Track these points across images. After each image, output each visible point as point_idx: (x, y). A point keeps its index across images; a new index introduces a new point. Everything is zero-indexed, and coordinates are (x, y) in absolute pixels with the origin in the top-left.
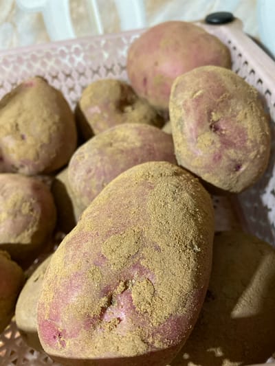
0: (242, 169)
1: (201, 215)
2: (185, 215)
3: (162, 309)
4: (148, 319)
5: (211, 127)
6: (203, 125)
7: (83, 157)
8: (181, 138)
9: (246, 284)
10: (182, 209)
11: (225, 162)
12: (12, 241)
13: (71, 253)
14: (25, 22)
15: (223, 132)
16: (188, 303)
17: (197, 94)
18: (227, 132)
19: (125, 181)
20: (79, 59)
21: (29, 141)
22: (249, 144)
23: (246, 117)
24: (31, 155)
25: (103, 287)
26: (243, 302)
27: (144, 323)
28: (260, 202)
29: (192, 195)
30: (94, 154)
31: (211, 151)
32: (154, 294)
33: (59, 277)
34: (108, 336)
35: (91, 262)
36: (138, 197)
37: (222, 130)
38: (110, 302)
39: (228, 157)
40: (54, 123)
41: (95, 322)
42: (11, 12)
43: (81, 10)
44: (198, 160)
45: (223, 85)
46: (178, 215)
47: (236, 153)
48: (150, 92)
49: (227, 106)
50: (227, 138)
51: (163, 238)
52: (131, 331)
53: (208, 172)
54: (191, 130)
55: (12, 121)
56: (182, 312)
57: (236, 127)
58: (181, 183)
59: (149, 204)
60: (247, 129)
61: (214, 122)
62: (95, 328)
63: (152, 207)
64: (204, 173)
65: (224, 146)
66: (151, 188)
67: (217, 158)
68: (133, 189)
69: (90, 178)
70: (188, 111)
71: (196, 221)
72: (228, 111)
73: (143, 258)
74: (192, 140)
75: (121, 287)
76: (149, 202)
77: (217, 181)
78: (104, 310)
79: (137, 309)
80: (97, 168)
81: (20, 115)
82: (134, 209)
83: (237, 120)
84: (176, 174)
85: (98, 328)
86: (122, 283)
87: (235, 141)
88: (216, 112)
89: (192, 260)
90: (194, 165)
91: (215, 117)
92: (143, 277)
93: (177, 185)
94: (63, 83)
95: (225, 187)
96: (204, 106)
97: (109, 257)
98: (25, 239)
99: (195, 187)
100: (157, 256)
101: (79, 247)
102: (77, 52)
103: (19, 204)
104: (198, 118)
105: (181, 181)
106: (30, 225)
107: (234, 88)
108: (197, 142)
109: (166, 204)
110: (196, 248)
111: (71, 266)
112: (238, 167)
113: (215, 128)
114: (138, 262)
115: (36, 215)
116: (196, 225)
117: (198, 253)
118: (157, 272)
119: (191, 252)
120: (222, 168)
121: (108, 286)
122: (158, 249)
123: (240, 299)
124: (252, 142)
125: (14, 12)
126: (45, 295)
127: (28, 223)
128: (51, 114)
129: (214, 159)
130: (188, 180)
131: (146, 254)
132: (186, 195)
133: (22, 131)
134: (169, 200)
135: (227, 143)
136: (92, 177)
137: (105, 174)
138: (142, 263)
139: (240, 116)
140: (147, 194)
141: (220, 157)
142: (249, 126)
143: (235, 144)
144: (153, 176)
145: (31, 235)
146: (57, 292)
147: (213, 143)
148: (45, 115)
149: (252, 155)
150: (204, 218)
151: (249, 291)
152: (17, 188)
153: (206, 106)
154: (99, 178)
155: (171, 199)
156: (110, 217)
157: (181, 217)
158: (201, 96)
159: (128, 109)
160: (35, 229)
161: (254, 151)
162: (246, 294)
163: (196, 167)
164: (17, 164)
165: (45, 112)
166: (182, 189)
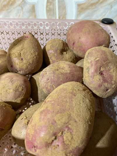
0: (109, 91)
1: (92, 109)
2: (87, 109)
3: (74, 144)
4: (68, 147)
5: (100, 73)
6: (97, 72)
7: (46, 73)
8: (87, 75)
9: (103, 135)
10: (86, 107)
11: (103, 87)
12: (13, 101)
13: (42, 117)
14: (27, 7)
15: (104, 76)
16: (84, 143)
17: (97, 59)
18: (106, 76)
19: (64, 90)
20: (47, 28)
21: (24, 61)
22: (113, 82)
23: (114, 71)
24: (24, 67)
25: (54, 133)
26: (101, 142)
27: (67, 148)
28: (112, 101)
29: (89, 100)
30: (51, 73)
31: (98, 83)
32: (72, 138)
33: (37, 126)
34: (53, 151)
35: (50, 122)
36: (70, 99)
37: (104, 75)
38: (56, 139)
39: (104, 86)
40: (35, 56)
41: (49, 145)
42: (22, 2)
43: (51, 6)
44: (93, 85)
45: (107, 57)
46: (84, 109)
47: (108, 85)
48: (75, 48)
49: (108, 66)
50: (105, 78)
51: (78, 118)
52: (62, 151)
53: (96, 90)
54: (92, 73)
55: (19, 52)
56: (81, 146)
57: (110, 75)
58: (86, 94)
59: (74, 103)
60: (113, 76)
61: (101, 71)
62: (49, 147)
63: (75, 104)
64: (94, 90)
65: (104, 81)
66: (75, 96)
67: (100, 86)
68: (68, 95)
69: (48, 82)
70: (92, 65)
71: (90, 112)
72: (107, 68)
73: (70, 124)
74: (91, 77)
75: (60, 134)
76: (74, 102)
77: (98, 94)
78: (53, 141)
79: (65, 143)
80: (51, 79)
81: (22, 50)
82: (68, 104)
83: (110, 72)
84: (84, 90)
85: (50, 147)
86: (61, 132)
87: (108, 80)
88: (103, 68)
89: (87, 127)
90: (91, 86)
91: (102, 69)
92: (69, 131)
93: (85, 95)
94: (39, 36)
95: (101, 96)
96: (99, 65)
97: (57, 122)
98: (18, 101)
99: (91, 97)
100: (75, 124)
101: (46, 115)
102: (47, 25)
103: (18, 87)
104: (95, 69)
105: (85, 93)
106: (21, 96)
107: (111, 59)
108: (94, 78)
109: (80, 103)
110: (89, 123)
111: (42, 122)
112: (107, 90)
113: (101, 74)
114: (68, 126)
115: (24, 92)
116: (90, 114)
117: (90, 125)
118: (74, 130)
119: (87, 124)
120: (101, 90)
121: (56, 133)
122: (76, 121)
123: (100, 141)
124: (114, 81)
125: (23, 3)
126: (30, 131)
127: (20, 95)
128: (34, 51)
129: (99, 86)
130: (88, 93)
131: (71, 123)
132: (87, 100)
133: (22, 57)
134: (81, 102)
135: (105, 81)
136: (49, 82)
137: (54, 82)
138: (70, 126)
139: (112, 71)
140: (73, 98)
141: (101, 86)
142: (115, 75)
143: (108, 81)
144: (75, 90)
145: (21, 99)
146: (35, 131)
147: (100, 80)
148: (32, 52)
149: (113, 86)
150: (93, 110)
151: (104, 138)
152: (18, 80)
153: (100, 65)
154: (52, 83)
155: (82, 102)
156: (58, 105)
157: (85, 110)
158: (98, 61)
159: (65, 53)
160: (23, 97)
161: (114, 85)
162: (102, 139)
163: (91, 87)
164: (18, 70)
165: (32, 50)
166: (86, 97)
